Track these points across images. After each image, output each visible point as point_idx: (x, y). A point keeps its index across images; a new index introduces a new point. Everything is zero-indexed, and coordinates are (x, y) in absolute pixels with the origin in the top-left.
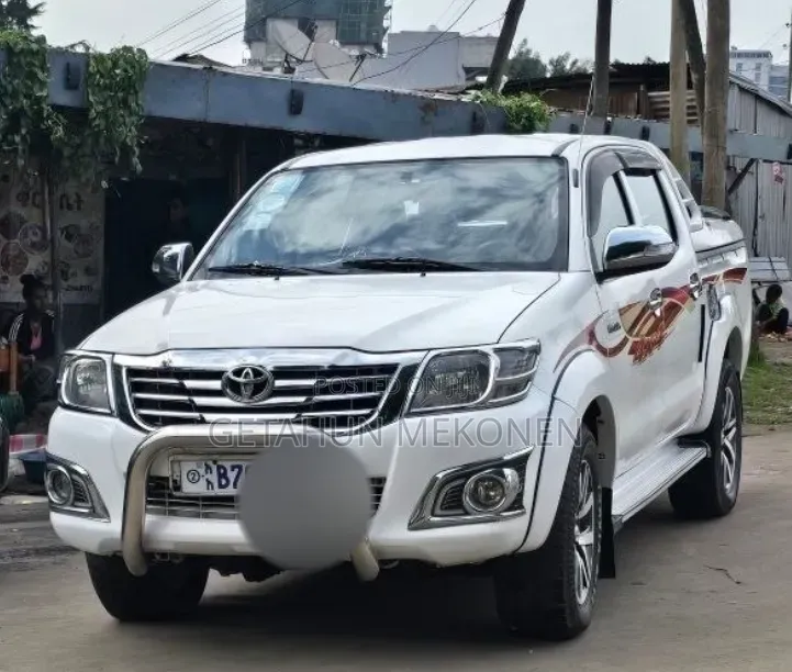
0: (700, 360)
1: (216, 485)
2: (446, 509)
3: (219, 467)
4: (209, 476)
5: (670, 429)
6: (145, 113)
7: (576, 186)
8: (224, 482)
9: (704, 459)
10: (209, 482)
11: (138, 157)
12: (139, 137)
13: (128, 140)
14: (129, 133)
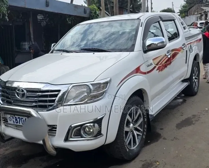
0: (186, 63)
1: (15, 122)
2: (75, 136)
3: (15, 117)
4: (13, 119)
5: (180, 79)
6: (8, 4)
7: (141, 26)
8: (17, 122)
9: (188, 85)
10: (14, 121)
11: (7, 17)
12: (7, 11)
13: (4, 11)
14: (4, 10)
